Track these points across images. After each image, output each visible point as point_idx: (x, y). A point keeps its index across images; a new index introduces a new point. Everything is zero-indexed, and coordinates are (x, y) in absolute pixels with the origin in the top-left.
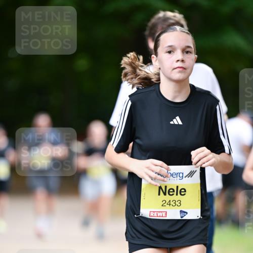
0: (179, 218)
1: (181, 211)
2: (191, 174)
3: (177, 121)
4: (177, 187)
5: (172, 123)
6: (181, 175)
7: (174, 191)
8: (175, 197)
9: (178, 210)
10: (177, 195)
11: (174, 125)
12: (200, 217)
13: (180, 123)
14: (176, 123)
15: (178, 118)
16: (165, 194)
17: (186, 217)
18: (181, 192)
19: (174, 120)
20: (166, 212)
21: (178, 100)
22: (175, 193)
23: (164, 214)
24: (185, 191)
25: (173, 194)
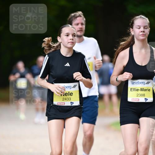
0: (70, 105)
1: (71, 102)
2: (75, 86)
3: (68, 65)
4: (69, 92)
5: (65, 65)
6: (70, 87)
7: (67, 94)
8: (68, 97)
9: (69, 102)
10: (69, 95)
11: (66, 66)
12: (79, 104)
13: (69, 66)
14: (67, 66)
15: (68, 63)
16: (64, 95)
17: (73, 105)
18: (70, 94)
19: (67, 64)
20: (65, 103)
21: (68, 56)
22: (68, 95)
23: (64, 104)
24: (72, 94)
25: (67, 95)
